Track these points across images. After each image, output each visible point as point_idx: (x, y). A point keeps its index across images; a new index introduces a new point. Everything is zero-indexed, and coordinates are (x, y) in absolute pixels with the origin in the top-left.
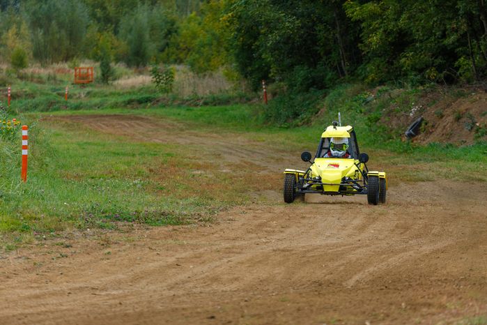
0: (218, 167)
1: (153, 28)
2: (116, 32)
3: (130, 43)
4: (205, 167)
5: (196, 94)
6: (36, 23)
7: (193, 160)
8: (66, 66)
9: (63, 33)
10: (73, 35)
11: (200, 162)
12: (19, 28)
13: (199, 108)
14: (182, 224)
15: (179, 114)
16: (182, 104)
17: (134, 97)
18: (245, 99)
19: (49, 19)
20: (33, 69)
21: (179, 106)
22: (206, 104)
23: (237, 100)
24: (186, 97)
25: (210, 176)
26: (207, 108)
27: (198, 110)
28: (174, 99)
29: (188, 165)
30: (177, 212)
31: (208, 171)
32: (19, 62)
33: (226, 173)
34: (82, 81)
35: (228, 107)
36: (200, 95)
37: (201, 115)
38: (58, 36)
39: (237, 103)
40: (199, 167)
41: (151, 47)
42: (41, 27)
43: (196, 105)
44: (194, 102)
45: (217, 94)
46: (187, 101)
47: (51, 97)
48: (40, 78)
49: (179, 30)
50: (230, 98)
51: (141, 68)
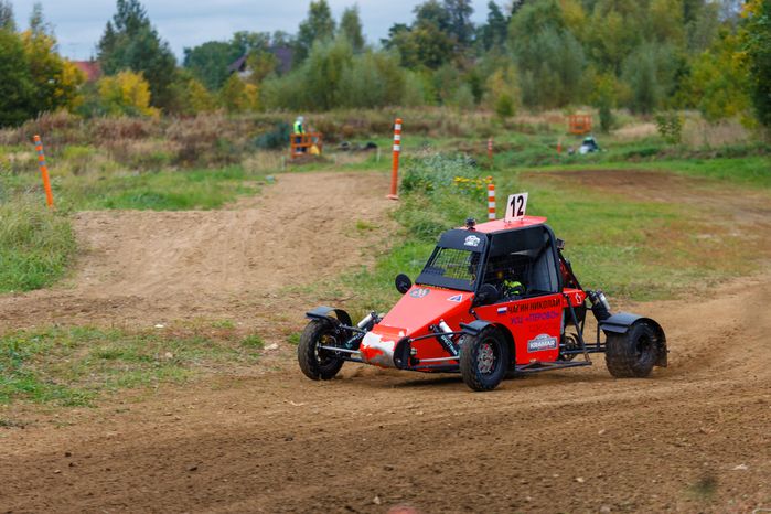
0: (727, 230)
1: (661, 69)
2: (618, 73)
3: (633, 87)
4: (714, 230)
5: (708, 145)
6: (524, 66)
7: (700, 223)
8: (560, 113)
9: (556, 76)
10: (567, 78)
11: (707, 224)
12: (506, 69)
13: (711, 160)
14: (674, 299)
15: (687, 168)
16: (692, 156)
17: (636, 149)
18: (763, 150)
19: (540, 60)
20: (522, 117)
21: (688, 158)
22: (719, 156)
23: (756, 151)
24: (697, 149)
25: (717, 241)
26: (721, 160)
27: (709, 164)
28: (683, 150)
29: (692, 228)
30: (669, 284)
31: (715, 236)
32: (506, 110)
33: (735, 238)
34: (579, 131)
35: (745, 160)
36: (712, 145)
37: (714, 170)
38: (550, 79)
39: (755, 155)
40: (705, 230)
41: (659, 91)
42: (530, 68)
43: (708, 158)
44: (704, 154)
45: (733, 145)
46: (698, 152)
47: (540, 151)
48: (530, 127)
49: (691, 70)
50: (747, 149)
51: (647, 115)
